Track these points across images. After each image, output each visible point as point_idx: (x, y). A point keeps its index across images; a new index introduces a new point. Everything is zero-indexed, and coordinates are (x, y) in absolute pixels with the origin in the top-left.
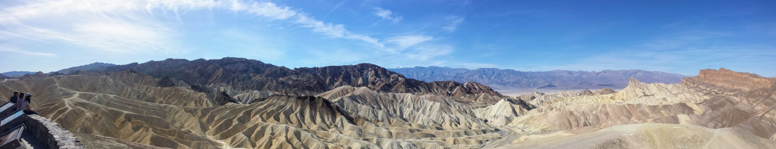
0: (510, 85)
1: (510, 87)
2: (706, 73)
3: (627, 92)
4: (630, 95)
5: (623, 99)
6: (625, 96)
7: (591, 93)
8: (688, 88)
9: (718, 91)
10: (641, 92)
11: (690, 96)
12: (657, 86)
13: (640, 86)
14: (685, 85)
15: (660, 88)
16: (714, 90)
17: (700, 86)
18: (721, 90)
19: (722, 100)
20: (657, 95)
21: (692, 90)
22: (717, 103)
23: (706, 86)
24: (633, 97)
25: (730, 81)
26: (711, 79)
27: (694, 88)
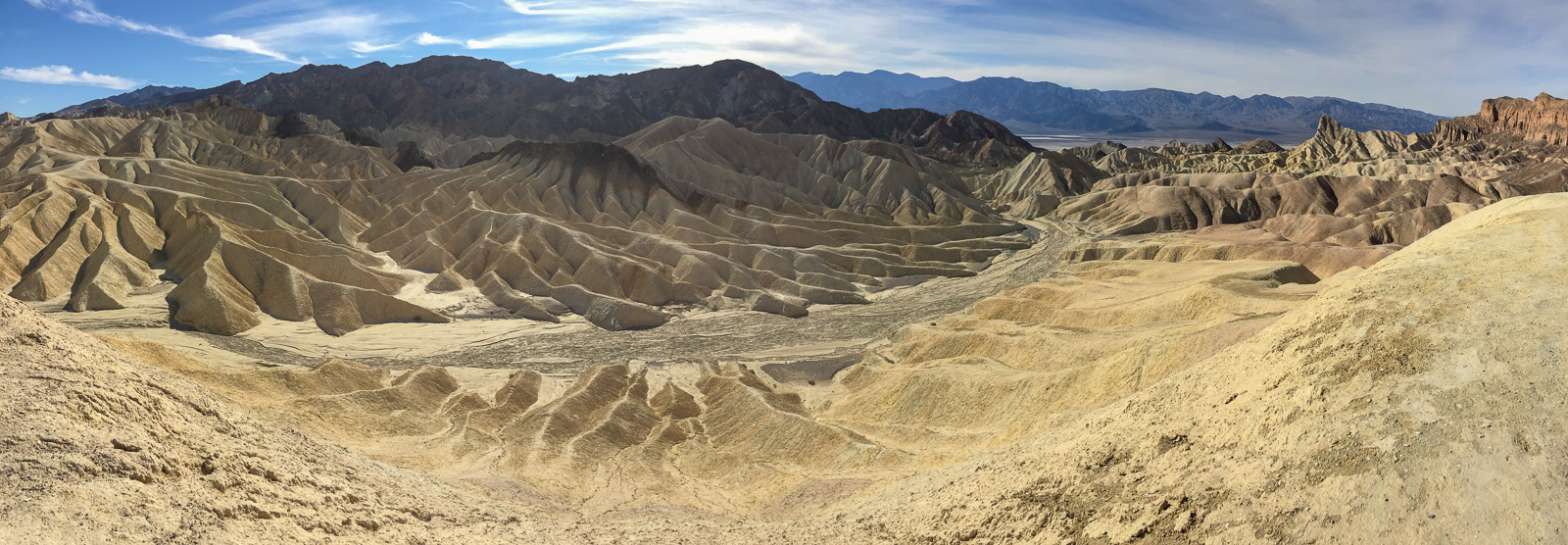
2: (1497, 106)
3: (1314, 150)
4: (1321, 157)
5: (1304, 165)
6: (1308, 158)
7: (1229, 148)
8: (1450, 144)
9: (1530, 153)
10: (1346, 151)
11: (1459, 164)
12: (1382, 137)
13: (1344, 137)
14: (1445, 137)
15: (1389, 143)
16: (1517, 150)
17: (1481, 142)
18: (1535, 151)
19: (1552, 173)
20: (1383, 160)
21: (1462, 150)
22: (1536, 180)
23: (1497, 141)
24: (1328, 163)
25: (1563, 129)
27: (1466, 145)
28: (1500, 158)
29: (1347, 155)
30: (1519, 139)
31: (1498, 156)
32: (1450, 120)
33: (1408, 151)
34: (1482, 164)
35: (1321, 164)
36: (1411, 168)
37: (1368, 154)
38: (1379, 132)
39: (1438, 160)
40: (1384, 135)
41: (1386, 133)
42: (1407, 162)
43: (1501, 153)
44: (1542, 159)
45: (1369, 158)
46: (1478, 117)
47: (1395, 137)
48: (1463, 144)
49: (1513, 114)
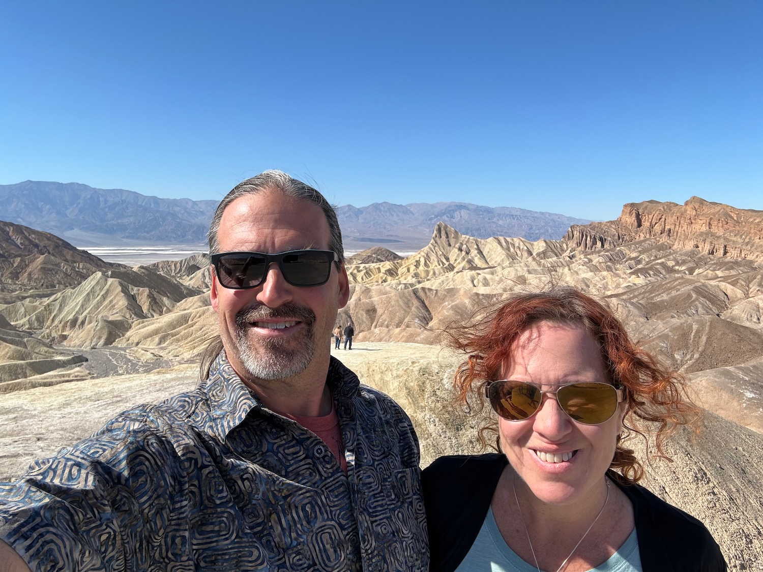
0: (127, 234)
1: (125, 240)
2: (641, 211)
3: (427, 258)
4: (434, 266)
5: (416, 275)
6: (422, 268)
8: (584, 252)
9: (677, 263)
10: (463, 259)
11: (589, 275)
12: (504, 244)
13: (462, 244)
14: (579, 244)
15: (512, 250)
16: (663, 260)
17: (620, 250)
18: (684, 262)
19: (684, 289)
20: (503, 268)
21: (596, 259)
22: (665, 297)
23: (640, 249)
24: (442, 271)
25: (718, 237)
26: (658, 228)
27: (603, 253)
29: (464, 263)
31: (640, 266)
32: (585, 225)
33: (534, 259)
35: (434, 273)
37: (488, 262)
38: (501, 238)
39: (567, 269)
40: (507, 242)
41: (509, 239)
43: (643, 263)
45: (486, 266)
46: (617, 223)
47: (519, 244)
48: (599, 252)
49: (660, 219)
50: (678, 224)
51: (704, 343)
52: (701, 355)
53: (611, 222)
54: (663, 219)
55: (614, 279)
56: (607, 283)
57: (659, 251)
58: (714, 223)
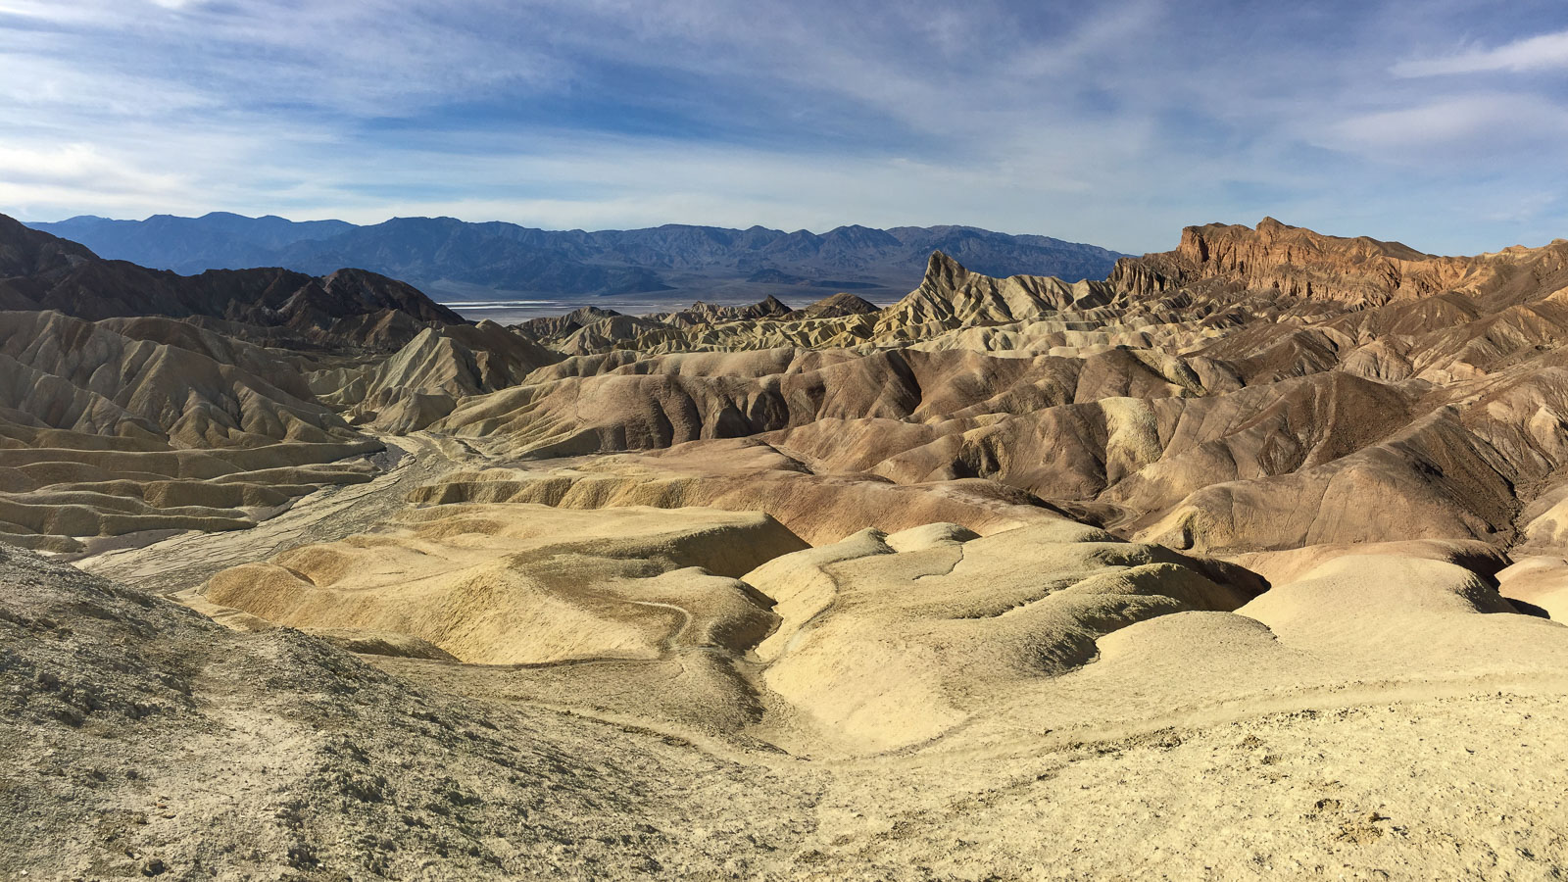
2: (1205, 238)
3: (918, 308)
4: (930, 319)
5: (901, 334)
6: (910, 323)
7: (787, 310)
8: (1138, 297)
9: (1256, 309)
10: (973, 309)
11: (1149, 329)
12: (1031, 286)
13: (970, 286)
14: (1130, 286)
15: (1042, 295)
16: (1238, 305)
17: (1184, 292)
18: (1264, 307)
19: (1281, 340)
20: (1031, 323)
21: (1156, 307)
22: (1259, 352)
23: (1208, 291)
24: (941, 328)
25: (1301, 272)
26: (1227, 261)
27: (1163, 298)
28: (1212, 318)
29: (974, 315)
30: (1239, 288)
31: (1211, 315)
32: (1136, 259)
33: (1074, 309)
34: (1186, 328)
35: (929, 331)
36: (1073, 336)
37: (1009, 314)
38: (1026, 278)
39: (1118, 322)
40: (1034, 283)
41: (1037, 279)
42: (1070, 327)
43: (1215, 310)
44: (1274, 318)
45: (1007, 320)
46: (1175, 255)
47: (1052, 287)
48: (1158, 297)
49: (1229, 248)
50: (1251, 255)
51: (1333, 411)
52: (1333, 431)
53: (1170, 254)
54: (1232, 249)
55: (1184, 333)
56: (1174, 339)
57: (1232, 292)
58: (1294, 253)
